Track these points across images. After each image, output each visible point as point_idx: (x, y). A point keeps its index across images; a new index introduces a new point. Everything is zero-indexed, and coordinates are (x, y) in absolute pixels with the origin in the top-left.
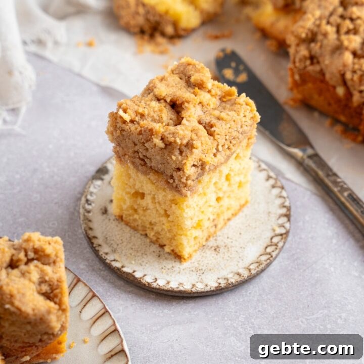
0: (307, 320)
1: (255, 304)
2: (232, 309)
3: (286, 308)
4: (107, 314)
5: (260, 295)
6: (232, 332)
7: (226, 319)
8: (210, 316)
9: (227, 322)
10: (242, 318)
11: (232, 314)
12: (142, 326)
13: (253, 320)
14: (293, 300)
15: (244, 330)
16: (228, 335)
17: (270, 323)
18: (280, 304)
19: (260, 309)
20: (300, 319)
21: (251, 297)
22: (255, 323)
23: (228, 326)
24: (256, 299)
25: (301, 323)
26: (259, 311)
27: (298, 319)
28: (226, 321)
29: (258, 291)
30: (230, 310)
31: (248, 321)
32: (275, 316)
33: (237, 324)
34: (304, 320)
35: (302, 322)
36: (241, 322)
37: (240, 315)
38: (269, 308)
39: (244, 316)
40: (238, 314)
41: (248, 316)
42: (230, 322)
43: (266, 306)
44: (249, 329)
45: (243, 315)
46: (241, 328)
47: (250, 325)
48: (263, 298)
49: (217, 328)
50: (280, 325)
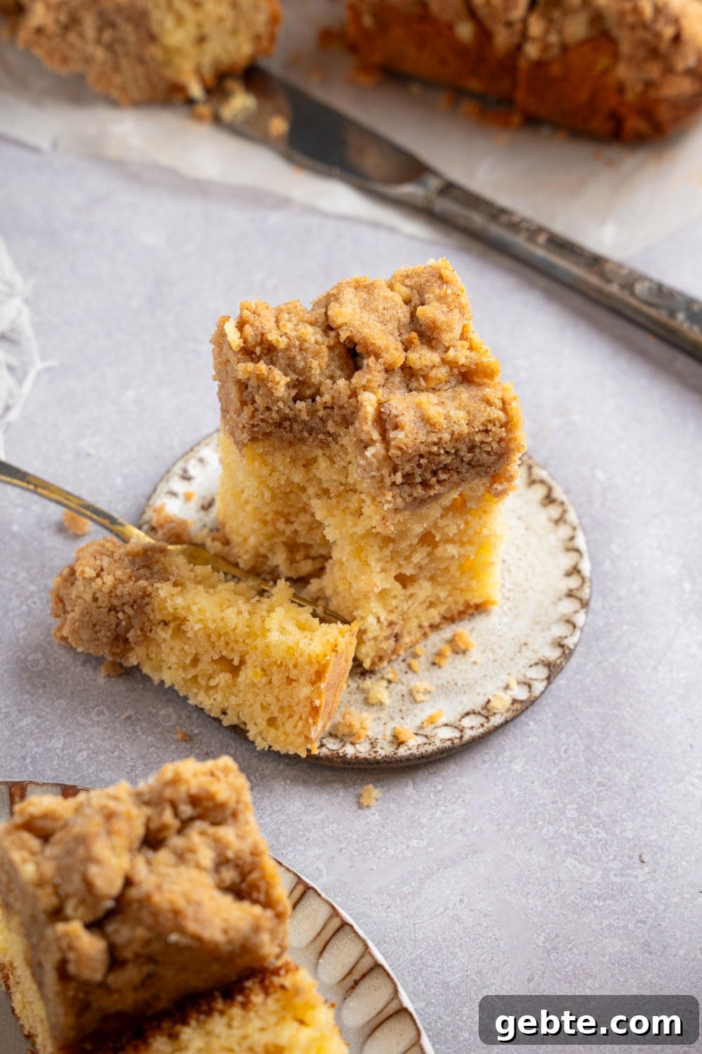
1: (585, 771)
2: (545, 798)
3: (650, 762)
4: (310, 893)
5: (588, 748)
6: (563, 847)
7: (540, 823)
8: (507, 828)
9: (545, 829)
10: (571, 812)
11: (548, 808)
12: (380, 892)
13: (595, 809)
14: (657, 739)
15: (587, 836)
16: (558, 857)
17: (631, 805)
18: (634, 756)
19: (599, 780)
21: (572, 759)
22: (601, 813)
23: (553, 838)
24: (583, 760)
26: (599, 784)
27: (683, 779)
28: (542, 827)
29: (579, 742)
30: (542, 802)
31: (587, 815)
32: (635, 785)
33: (568, 828)
36: (574, 819)
37: (565, 806)
38: (617, 770)
39: (574, 806)
40: (560, 805)
41: (582, 803)
42: (551, 828)
43: (608, 769)
44: (595, 830)
45: (571, 803)
46: (579, 833)
47: (593, 820)
48: (595, 753)
49: (531, 850)
50: (652, 803)
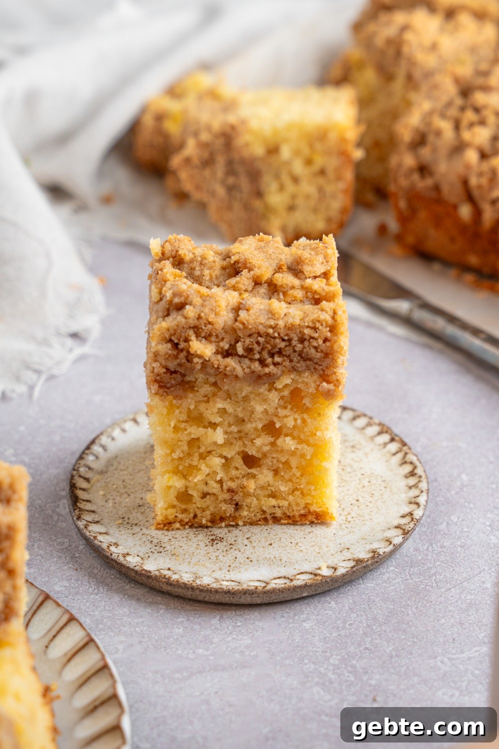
0: (450, 659)
1: (359, 639)
2: (318, 647)
3: (414, 643)
5: (368, 626)
6: (316, 680)
7: (306, 661)
8: (278, 658)
9: (308, 666)
10: (334, 660)
11: (318, 654)
12: (156, 672)
13: (354, 662)
14: (428, 630)
15: (339, 677)
16: (309, 684)
17: (384, 665)
18: (403, 637)
19: (367, 646)
20: (439, 658)
21: (353, 630)
22: (358, 666)
23: (311, 672)
24: (361, 632)
25: (439, 664)
26: (366, 649)
27: (435, 657)
28: (306, 664)
29: (364, 621)
30: (315, 649)
31: (346, 664)
32: (394, 654)
33: (326, 669)
34: (446, 660)
35: (442, 662)
36: (333, 665)
37: (332, 655)
38: (385, 643)
39: (339, 657)
40: (328, 654)
41: (346, 657)
42: (313, 666)
43: (378, 641)
44: (347, 674)
45: (337, 655)
46: (333, 673)
47: (349, 668)
48: (373, 630)
49: (290, 675)
50: (402, 667)
